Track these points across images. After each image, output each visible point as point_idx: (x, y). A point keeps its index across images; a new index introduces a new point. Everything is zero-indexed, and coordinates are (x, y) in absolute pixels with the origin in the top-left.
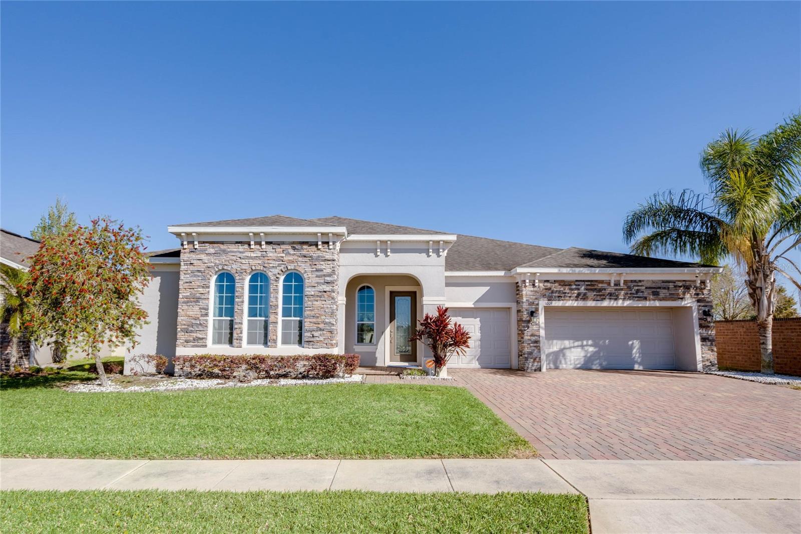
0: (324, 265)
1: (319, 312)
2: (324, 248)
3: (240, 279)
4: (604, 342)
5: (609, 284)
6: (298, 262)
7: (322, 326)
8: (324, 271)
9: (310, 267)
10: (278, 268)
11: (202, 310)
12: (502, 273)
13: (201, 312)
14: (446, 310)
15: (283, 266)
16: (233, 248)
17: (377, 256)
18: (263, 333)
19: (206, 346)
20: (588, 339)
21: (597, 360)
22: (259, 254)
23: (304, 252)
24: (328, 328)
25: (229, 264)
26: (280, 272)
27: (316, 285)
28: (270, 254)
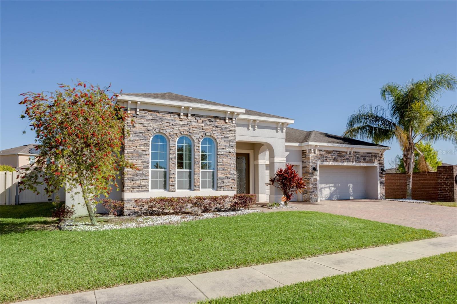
0: (229, 134)
1: (227, 166)
2: (229, 122)
3: (173, 141)
4: (338, 185)
5: (347, 153)
6: (213, 131)
7: (228, 175)
8: (229, 138)
9: (220, 135)
10: (199, 134)
11: (144, 163)
12: (297, 144)
13: (143, 164)
14: (293, 166)
15: (203, 133)
16: (166, 116)
17: (249, 129)
18: (188, 181)
19: (148, 191)
20: (332, 183)
21: (335, 195)
22: (186, 123)
23: (217, 124)
24: (232, 177)
25: (164, 129)
26: (201, 137)
27: (225, 148)
28: (194, 124)
